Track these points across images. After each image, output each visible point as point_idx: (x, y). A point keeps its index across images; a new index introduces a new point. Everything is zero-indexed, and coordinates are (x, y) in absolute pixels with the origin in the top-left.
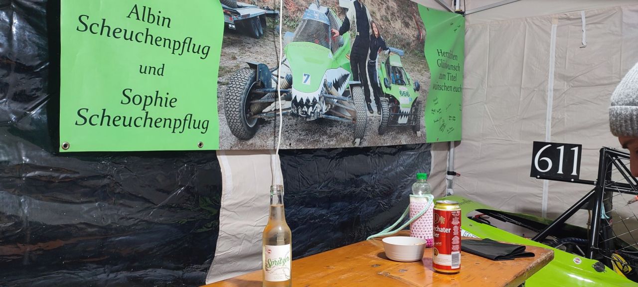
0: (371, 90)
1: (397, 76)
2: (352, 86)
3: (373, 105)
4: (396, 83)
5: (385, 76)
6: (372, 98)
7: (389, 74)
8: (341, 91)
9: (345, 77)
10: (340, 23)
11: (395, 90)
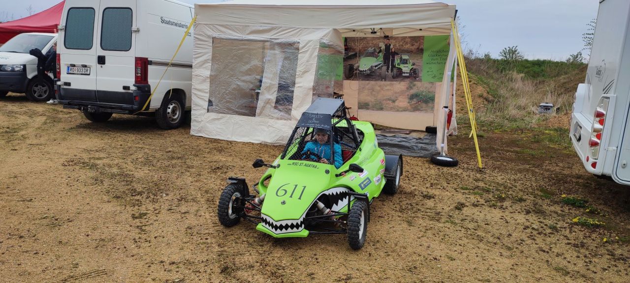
0: (390, 66)
1: (405, 62)
2: (382, 66)
3: (390, 71)
4: (404, 64)
5: (399, 62)
6: (390, 69)
7: (401, 61)
8: (377, 68)
9: (380, 64)
10: (378, 51)
11: (402, 66)
